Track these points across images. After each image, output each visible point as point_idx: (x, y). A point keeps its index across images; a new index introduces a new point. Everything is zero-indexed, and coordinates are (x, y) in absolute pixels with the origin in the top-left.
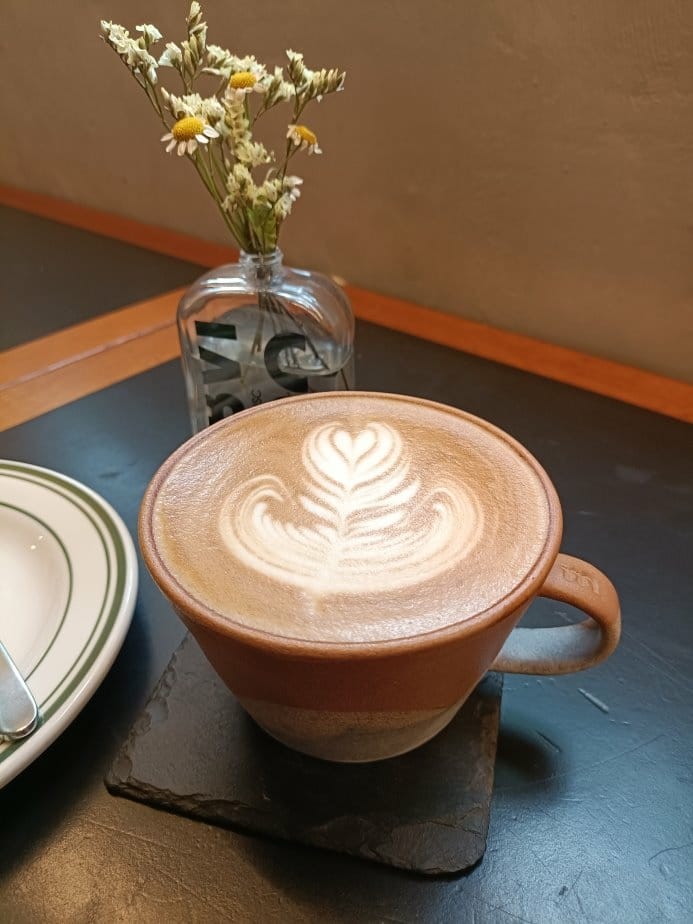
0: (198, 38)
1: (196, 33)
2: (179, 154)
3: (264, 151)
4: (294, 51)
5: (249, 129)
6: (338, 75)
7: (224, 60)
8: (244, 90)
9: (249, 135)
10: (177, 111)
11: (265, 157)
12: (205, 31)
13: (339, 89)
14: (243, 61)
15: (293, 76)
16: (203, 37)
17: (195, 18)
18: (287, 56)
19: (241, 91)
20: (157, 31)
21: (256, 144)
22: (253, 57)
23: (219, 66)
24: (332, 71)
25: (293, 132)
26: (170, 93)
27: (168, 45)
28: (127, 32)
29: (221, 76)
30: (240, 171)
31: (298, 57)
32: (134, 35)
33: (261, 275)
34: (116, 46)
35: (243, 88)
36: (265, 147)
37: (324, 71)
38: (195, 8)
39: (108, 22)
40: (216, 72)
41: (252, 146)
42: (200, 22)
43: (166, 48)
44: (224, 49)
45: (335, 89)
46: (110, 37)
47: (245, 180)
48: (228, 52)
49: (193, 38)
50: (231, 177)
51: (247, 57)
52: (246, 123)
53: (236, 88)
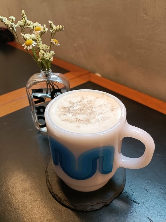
0: (25, 19)
1: (24, 18)
2: (28, 49)
3: (47, 46)
4: (50, 21)
5: (41, 41)
6: (63, 26)
7: (30, 24)
8: (40, 31)
9: (41, 42)
10: (25, 38)
11: (48, 47)
12: (26, 17)
13: (63, 30)
14: (36, 24)
15: (51, 27)
16: (26, 18)
17: (24, 14)
18: (49, 22)
19: (39, 32)
20: (14, 18)
21: (45, 44)
22: (38, 23)
23: (29, 25)
24: (61, 26)
25: (52, 40)
26: (23, 34)
27: (18, 21)
28: (7, 19)
29: (30, 28)
30: (42, 51)
31: (52, 22)
32: (9, 19)
33: (47, 76)
34: (4, 22)
35: (39, 31)
36: (47, 45)
37: (59, 26)
38: (23, 11)
39: (1, 16)
40: (29, 27)
41: (43, 45)
42: (25, 15)
43: (18, 22)
44: (30, 21)
45: (62, 30)
46: (3, 20)
47: (44, 54)
48: (31, 21)
49: (24, 19)
50: (40, 53)
51: (37, 23)
52: (40, 39)
53: (37, 31)
